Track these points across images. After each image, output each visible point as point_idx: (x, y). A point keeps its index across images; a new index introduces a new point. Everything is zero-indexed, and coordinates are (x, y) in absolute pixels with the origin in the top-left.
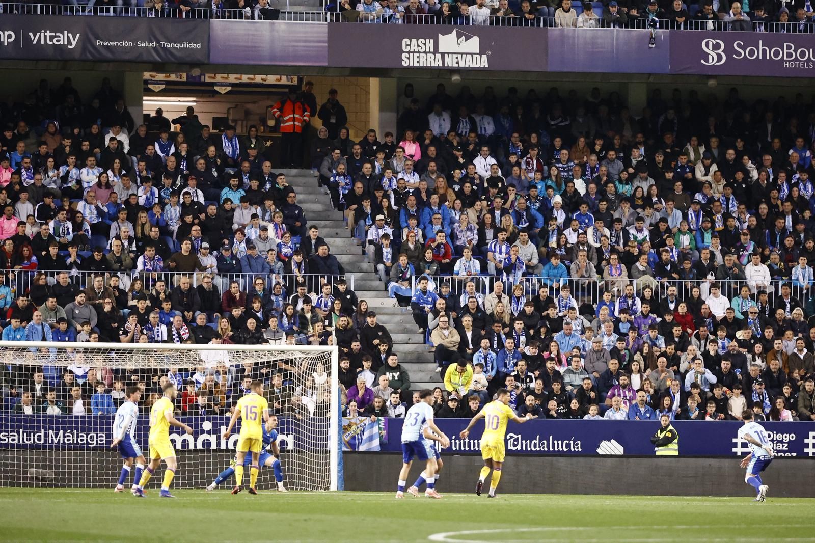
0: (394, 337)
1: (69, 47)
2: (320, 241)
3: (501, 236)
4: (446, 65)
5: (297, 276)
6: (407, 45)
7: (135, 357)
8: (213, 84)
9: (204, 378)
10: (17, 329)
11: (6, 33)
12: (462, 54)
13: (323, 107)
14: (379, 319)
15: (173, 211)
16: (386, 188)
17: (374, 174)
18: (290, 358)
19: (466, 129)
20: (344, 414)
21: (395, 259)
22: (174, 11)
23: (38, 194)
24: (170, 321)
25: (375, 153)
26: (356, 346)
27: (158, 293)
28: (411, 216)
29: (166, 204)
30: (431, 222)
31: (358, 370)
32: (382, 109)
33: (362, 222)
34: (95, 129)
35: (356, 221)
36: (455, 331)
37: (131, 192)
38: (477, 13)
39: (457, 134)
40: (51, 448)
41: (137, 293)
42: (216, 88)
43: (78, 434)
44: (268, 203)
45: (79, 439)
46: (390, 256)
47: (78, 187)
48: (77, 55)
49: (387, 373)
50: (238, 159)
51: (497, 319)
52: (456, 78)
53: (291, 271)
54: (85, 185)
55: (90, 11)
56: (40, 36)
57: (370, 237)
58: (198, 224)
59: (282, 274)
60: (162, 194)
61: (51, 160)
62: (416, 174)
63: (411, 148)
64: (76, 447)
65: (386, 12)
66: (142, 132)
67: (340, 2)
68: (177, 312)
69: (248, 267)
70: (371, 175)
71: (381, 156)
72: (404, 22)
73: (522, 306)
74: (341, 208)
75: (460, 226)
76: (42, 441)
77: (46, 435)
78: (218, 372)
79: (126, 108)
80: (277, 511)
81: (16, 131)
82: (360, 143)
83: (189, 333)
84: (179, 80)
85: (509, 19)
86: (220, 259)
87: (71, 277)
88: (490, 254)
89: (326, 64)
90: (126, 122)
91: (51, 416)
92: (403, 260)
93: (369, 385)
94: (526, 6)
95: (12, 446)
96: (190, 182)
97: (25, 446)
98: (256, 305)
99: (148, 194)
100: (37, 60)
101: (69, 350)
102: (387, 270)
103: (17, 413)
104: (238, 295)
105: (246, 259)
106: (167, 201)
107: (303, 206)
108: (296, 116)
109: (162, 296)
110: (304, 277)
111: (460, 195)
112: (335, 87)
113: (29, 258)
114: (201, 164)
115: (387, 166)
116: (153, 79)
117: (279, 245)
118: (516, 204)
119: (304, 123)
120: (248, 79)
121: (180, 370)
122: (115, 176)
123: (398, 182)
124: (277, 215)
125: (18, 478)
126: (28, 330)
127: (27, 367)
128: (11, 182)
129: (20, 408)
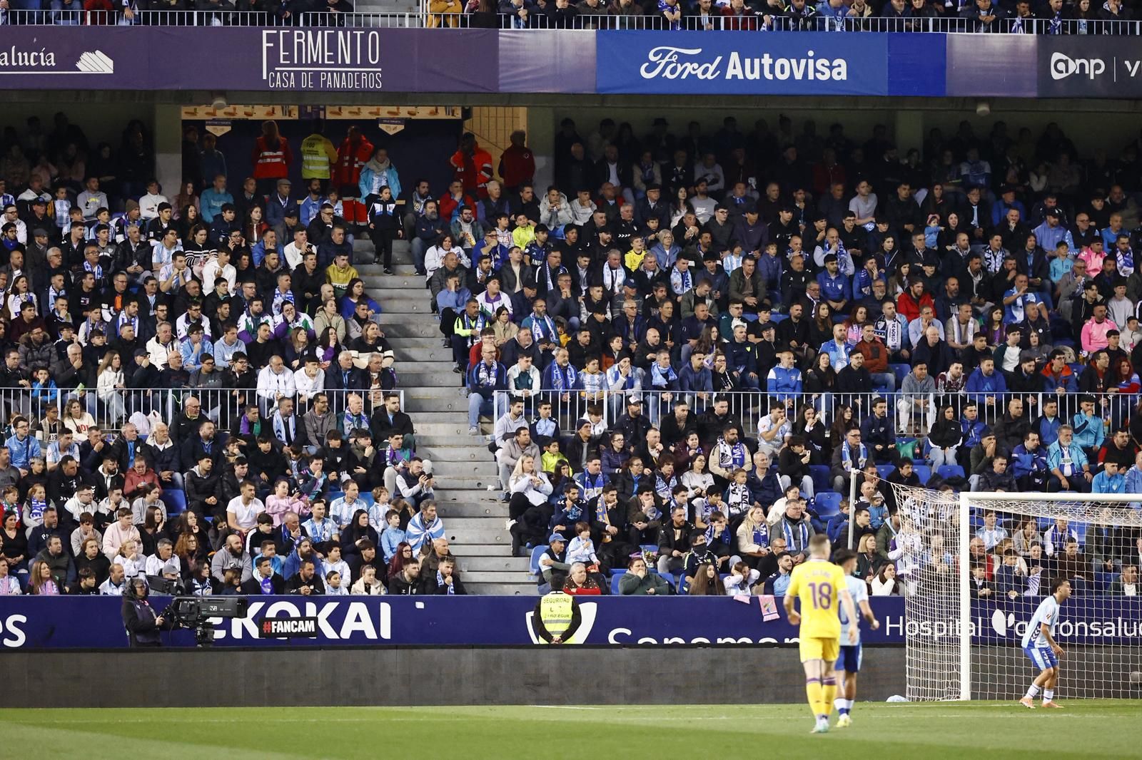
10: (1113, 477)
11: (1093, 62)
81: (1108, 200)
95: (1108, 640)
97: (1126, 640)
100: (1137, 99)
103: (1115, 594)
113: (1128, 377)
125: (1117, 686)
126: (1129, 478)
127: (1127, 530)
128: (1103, 271)
129: (1119, 588)
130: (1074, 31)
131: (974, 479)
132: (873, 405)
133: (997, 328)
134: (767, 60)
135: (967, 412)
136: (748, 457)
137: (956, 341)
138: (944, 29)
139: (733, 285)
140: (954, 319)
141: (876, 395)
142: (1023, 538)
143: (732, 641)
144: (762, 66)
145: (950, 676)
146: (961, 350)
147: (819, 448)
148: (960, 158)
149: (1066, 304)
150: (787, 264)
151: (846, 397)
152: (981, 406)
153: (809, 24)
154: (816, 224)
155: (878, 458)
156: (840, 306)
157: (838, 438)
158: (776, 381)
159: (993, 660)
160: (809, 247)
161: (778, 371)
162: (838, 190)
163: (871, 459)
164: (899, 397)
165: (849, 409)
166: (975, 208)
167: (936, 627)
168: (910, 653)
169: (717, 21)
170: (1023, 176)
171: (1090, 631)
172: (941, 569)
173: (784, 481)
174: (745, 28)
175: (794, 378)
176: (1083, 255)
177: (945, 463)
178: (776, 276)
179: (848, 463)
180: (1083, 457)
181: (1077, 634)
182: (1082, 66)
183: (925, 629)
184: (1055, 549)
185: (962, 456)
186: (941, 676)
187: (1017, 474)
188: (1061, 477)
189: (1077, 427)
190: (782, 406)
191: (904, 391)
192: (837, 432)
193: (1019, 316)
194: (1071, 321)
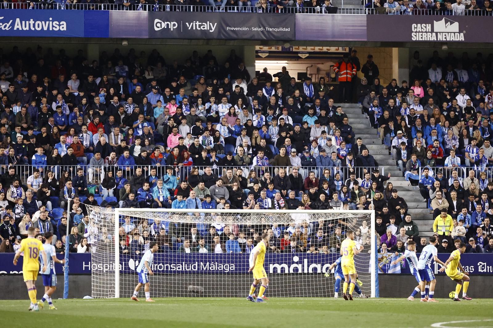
0: (409, 204)
1: (210, 31)
2: (363, 147)
3: (473, 143)
4: (439, 40)
5: (349, 168)
6: (415, 28)
7: (252, 218)
8: (297, 53)
9: (294, 230)
10: (181, 202)
11: (172, 23)
12: (448, 33)
13: (364, 66)
14: (400, 194)
15: (274, 130)
16: (403, 114)
17: (395, 106)
18: (346, 217)
19: (451, 78)
20: (378, 251)
21: (409, 157)
22: (274, 9)
23: (193, 120)
24: (273, 196)
25: (396, 93)
26: (385, 210)
27: (266, 180)
28: (418, 131)
29: (269, 125)
30: (430, 135)
31: (387, 225)
32: (400, 67)
33: (388, 135)
34: (226, 81)
35: (385, 134)
36: (446, 200)
37: (248, 118)
38: (457, 8)
39: (446, 81)
40: (202, 273)
41: (253, 179)
42: (300, 55)
43: (218, 265)
44: (332, 124)
45: (219, 268)
46: (406, 155)
47: (217, 115)
48: (215, 36)
49: (405, 226)
50: (313, 97)
51: (471, 193)
52: (445, 47)
53: (346, 165)
54: (221, 114)
55: (223, 10)
56: (193, 25)
57: (393, 144)
58: (289, 138)
59: (340, 167)
60: (268, 119)
61: (200, 99)
62: (421, 106)
63: (418, 91)
64: (216, 273)
65: (402, 8)
66: (255, 82)
67: (374, 2)
68: (277, 191)
69: (320, 163)
70: (394, 107)
71: (399, 95)
72: (413, 14)
73: (486, 185)
74: (376, 127)
75: (448, 137)
76: (197, 269)
77: (198, 265)
78: (302, 226)
79: (245, 68)
80: (339, 310)
81: (179, 82)
82: (387, 88)
83: (285, 203)
84: (277, 50)
85: (477, 11)
86: (303, 158)
87: (213, 170)
88: (467, 154)
89: (366, 40)
90: (245, 76)
91: (202, 254)
92: (414, 158)
93: (394, 233)
94: (487, 3)
95: (178, 272)
96: (284, 112)
97: (186, 272)
98: (325, 186)
99: (259, 120)
100: (191, 39)
101: (212, 214)
102: (404, 164)
103: (181, 252)
104: (314, 180)
105: (319, 158)
106: (270, 123)
107: (353, 126)
108: (348, 71)
109: (268, 181)
110: (354, 168)
111: (447, 118)
112: (372, 54)
113: (187, 159)
114: (291, 101)
115: (403, 101)
116: (261, 50)
117: (338, 150)
118: (482, 123)
119: (353, 76)
120: (319, 49)
121: (279, 226)
122: (239, 108)
123: (410, 111)
124: (337, 131)
125: (182, 292)
126: (187, 202)
127: (187, 225)
128: (176, 113)
129: (183, 249)
130: (164, 10)
131: (121, 203)
132: (77, 171)
133: (131, 137)
134: (32, 22)
135: (117, 174)
136: (23, 193)
137: (113, 143)
138: (108, 9)
139: (17, 119)
140: (112, 134)
141: (79, 167)
142: (142, 228)
143: (16, 272)
144: (30, 24)
145: (111, 288)
146: (115, 147)
147: (54, 189)
148: (115, 64)
149: (160, 127)
150: (40, 110)
151: (66, 167)
152: (124, 171)
153: (50, 6)
154: (53, 92)
155: (80, 194)
156: (63, 128)
157: (62, 185)
158: (36, 161)
159: (129, 281)
160: (49, 103)
161: (36, 156)
162: (62, 78)
163: (77, 194)
164: (89, 167)
165: (67, 172)
166: (122, 86)
167: (105, 266)
168: (94, 278)
169: (11, 5)
170: (142, 72)
171: (171, 268)
172: (107, 241)
173: (39, 203)
174: (22, 8)
175: (43, 159)
176: (168, 106)
177: (108, 196)
178: (36, 115)
179: (66, 196)
180: (168, 193)
181: (165, 270)
182: (168, 25)
183: (100, 267)
184: (156, 233)
185: (116, 193)
186: (107, 288)
187: (140, 200)
188: (158, 202)
189: (165, 180)
190: (38, 171)
191: (90, 165)
192: (62, 182)
193: (140, 133)
194: (163, 135)
